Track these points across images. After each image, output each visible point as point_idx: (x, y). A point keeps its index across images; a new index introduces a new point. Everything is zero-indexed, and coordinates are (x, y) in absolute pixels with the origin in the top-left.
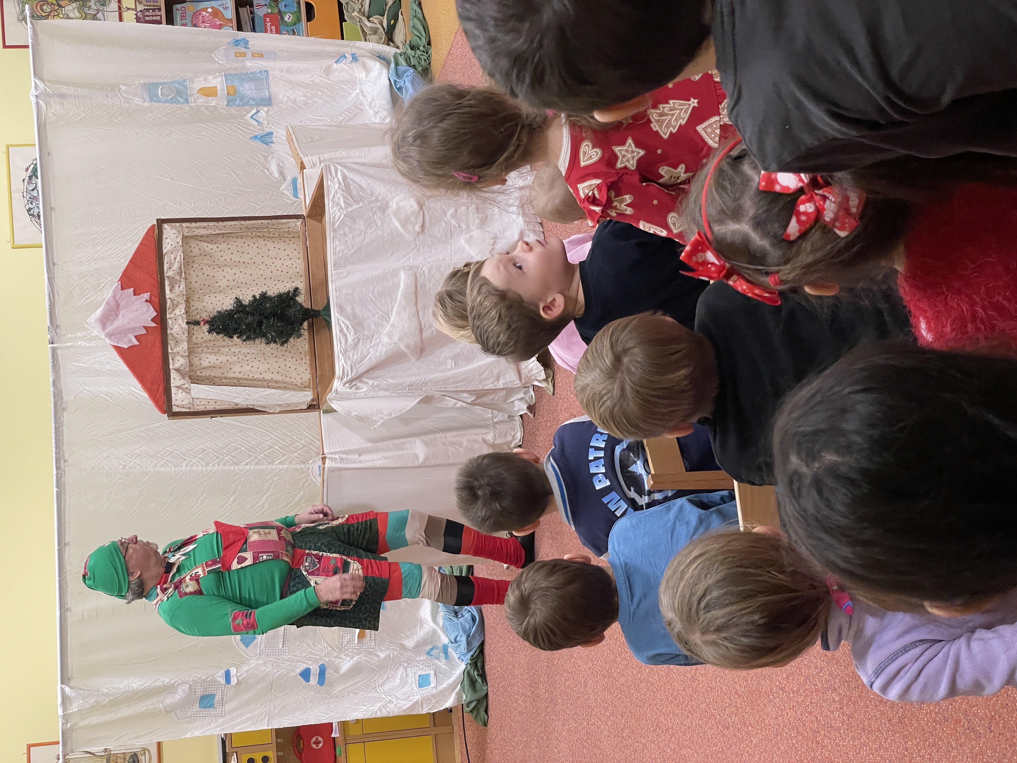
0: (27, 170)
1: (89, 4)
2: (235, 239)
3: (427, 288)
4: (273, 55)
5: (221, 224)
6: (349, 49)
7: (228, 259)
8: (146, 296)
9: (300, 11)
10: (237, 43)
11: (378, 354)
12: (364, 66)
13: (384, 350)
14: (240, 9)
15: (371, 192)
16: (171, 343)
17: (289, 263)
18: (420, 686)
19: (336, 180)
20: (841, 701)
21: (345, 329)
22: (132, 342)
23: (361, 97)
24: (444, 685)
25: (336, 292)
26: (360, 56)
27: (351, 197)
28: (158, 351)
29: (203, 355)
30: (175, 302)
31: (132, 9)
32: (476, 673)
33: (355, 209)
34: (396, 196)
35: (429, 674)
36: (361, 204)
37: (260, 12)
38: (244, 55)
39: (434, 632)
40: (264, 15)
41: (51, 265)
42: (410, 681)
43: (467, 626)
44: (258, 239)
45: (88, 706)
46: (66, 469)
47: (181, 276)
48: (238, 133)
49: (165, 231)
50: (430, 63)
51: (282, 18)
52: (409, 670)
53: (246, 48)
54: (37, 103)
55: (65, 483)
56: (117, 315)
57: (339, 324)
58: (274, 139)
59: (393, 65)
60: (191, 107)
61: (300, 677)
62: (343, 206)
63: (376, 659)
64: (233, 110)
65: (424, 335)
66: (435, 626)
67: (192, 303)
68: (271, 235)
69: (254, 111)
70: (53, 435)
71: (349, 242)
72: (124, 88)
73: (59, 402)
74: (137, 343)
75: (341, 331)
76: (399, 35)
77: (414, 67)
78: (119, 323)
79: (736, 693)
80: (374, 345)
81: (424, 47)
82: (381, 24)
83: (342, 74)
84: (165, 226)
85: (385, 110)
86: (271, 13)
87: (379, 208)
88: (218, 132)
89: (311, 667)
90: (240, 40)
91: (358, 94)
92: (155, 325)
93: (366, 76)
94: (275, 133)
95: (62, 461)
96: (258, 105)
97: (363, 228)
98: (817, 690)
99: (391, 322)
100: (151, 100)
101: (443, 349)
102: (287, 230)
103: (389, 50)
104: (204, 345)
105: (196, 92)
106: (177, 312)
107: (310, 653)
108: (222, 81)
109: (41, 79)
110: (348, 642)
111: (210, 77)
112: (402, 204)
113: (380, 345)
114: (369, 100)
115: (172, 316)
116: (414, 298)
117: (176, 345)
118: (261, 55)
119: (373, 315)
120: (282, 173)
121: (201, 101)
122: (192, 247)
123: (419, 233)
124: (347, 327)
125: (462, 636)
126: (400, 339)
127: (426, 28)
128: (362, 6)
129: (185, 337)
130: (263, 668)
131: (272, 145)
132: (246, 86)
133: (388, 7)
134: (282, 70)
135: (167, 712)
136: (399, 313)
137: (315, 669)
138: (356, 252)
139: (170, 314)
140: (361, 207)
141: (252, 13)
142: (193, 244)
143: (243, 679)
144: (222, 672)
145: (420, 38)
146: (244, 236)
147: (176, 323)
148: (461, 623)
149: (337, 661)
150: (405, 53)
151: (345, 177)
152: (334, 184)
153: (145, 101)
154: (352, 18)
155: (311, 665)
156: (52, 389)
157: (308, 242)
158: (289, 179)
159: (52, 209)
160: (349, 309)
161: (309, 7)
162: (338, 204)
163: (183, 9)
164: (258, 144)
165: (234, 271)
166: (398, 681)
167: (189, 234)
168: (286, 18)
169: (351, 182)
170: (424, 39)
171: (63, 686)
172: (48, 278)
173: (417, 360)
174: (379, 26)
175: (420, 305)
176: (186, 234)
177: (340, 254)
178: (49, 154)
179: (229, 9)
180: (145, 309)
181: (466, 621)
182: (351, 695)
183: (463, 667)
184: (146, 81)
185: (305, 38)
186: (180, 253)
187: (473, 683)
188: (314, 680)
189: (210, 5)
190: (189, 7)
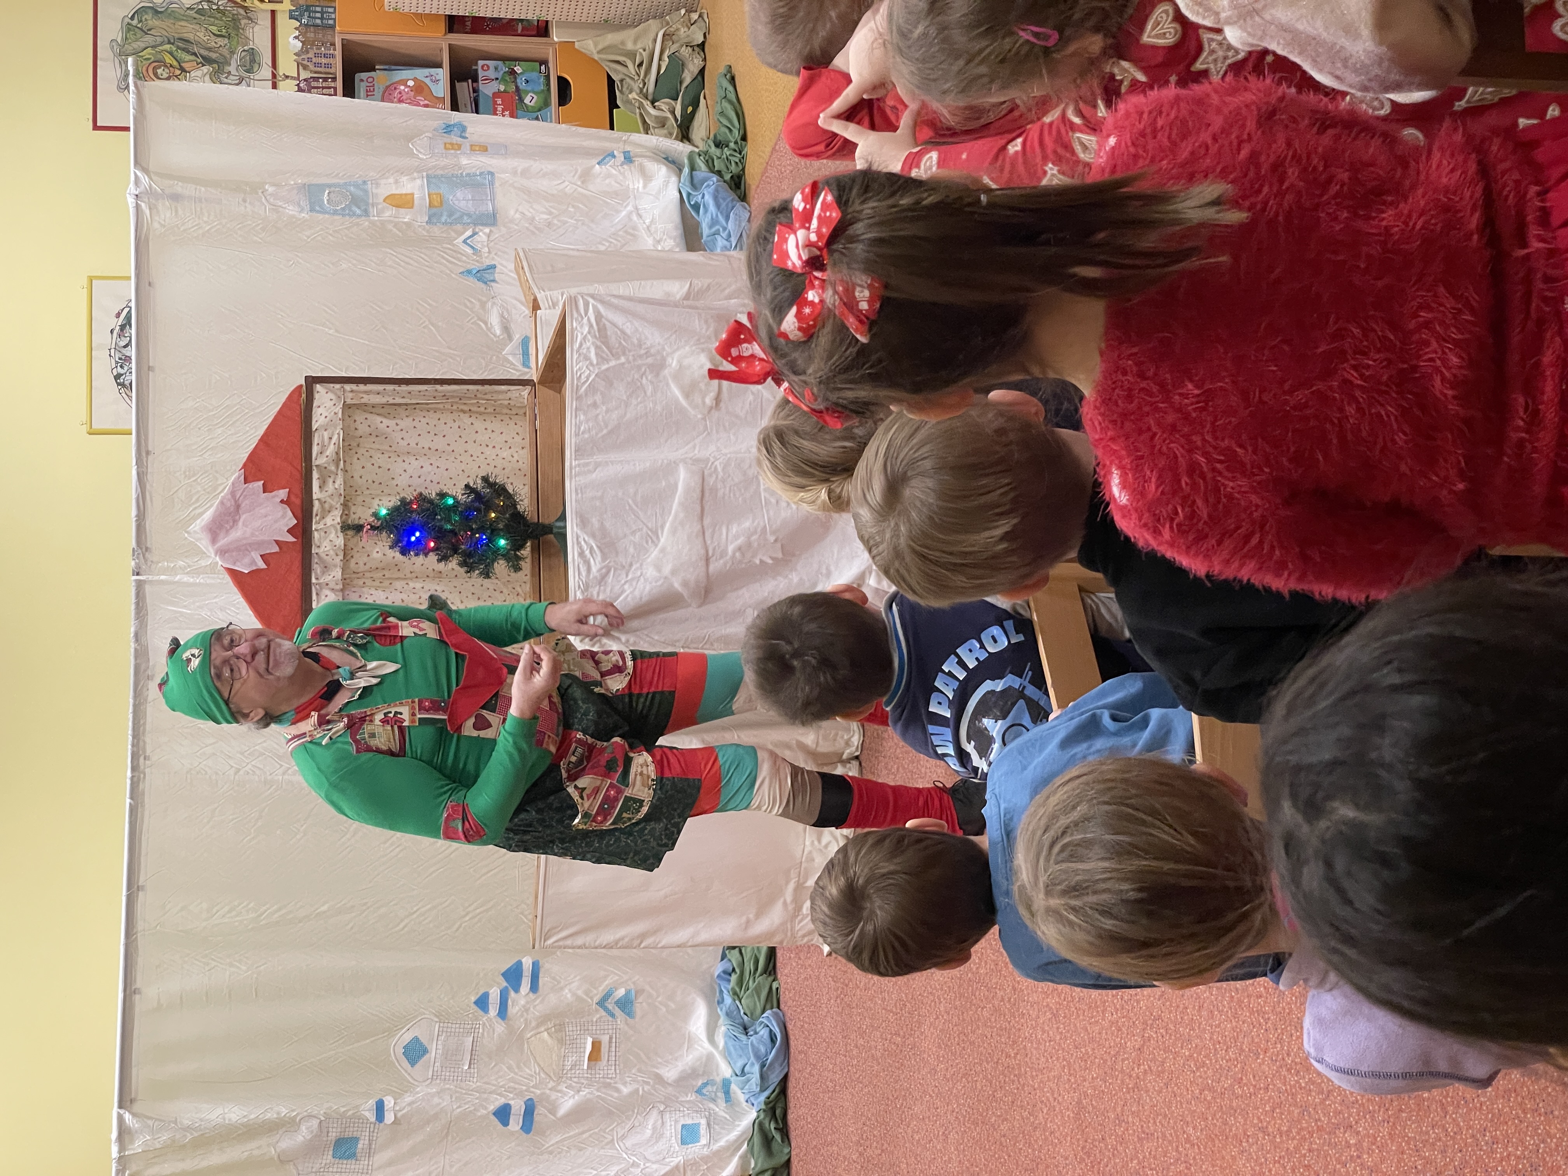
0: (118, 315)
1: (227, 69)
2: (425, 413)
3: (720, 493)
4: (503, 149)
5: (404, 388)
6: (621, 145)
7: (413, 444)
8: (283, 494)
9: (549, 90)
10: (448, 129)
11: (637, 593)
12: (642, 171)
13: (648, 588)
14: (458, 85)
15: (639, 340)
16: (317, 568)
17: (506, 454)
18: (684, 1142)
19: (585, 320)
20: (1359, 1146)
21: (587, 552)
22: (256, 564)
23: (635, 218)
24: (722, 1143)
25: (577, 494)
26: (636, 156)
27: (608, 348)
28: (295, 581)
29: (365, 590)
30: (327, 506)
31: (293, 78)
32: (773, 1126)
33: (614, 367)
34: (678, 349)
35: (699, 1124)
36: (623, 359)
37: (487, 89)
38: (459, 147)
39: (710, 1057)
40: (494, 94)
41: (144, 454)
42: (668, 1134)
43: (763, 1049)
44: (462, 415)
45: (158, 1146)
46: (147, 770)
47: (337, 466)
48: (441, 264)
49: (316, 396)
50: (743, 169)
51: (521, 100)
52: (667, 1116)
53: (461, 137)
54: (137, 207)
55: (143, 794)
56: (235, 522)
57: (578, 543)
58: (497, 277)
59: (686, 170)
60: (373, 223)
61: (493, 1118)
62: (595, 362)
63: (616, 1095)
64: (436, 230)
65: (712, 568)
66: (711, 1049)
67: (353, 509)
68: (482, 409)
69: (469, 233)
70: (131, 716)
71: (600, 417)
72: (270, 189)
73: (143, 667)
74: (264, 566)
75: (582, 554)
76: (700, 128)
77: (719, 173)
78: (237, 534)
79: (1188, 1140)
80: (632, 579)
81: (736, 143)
82: (673, 112)
83: (607, 181)
84: (318, 387)
85: (670, 238)
86: (505, 91)
87: (651, 366)
88: (411, 262)
89: (512, 1102)
90: (454, 125)
91: (631, 212)
92: (293, 539)
93: (645, 187)
94: (499, 266)
95: (142, 759)
96: (475, 225)
97: (625, 398)
98: (1320, 1129)
99: (660, 545)
100: (312, 210)
101: (740, 592)
102: (506, 402)
103: (682, 149)
104: (368, 575)
105: (381, 200)
106: (329, 520)
107: (512, 1080)
108: (422, 186)
109: (145, 170)
110: (573, 1066)
111: (404, 179)
112: (686, 362)
113: (642, 579)
114: (648, 221)
115: (321, 526)
116: (699, 508)
117: (323, 573)
118: (484, 149)
119: (634, 533)
120: (506, 329)
121: (388, 214)
122: (358, 422)
123: (711, 408)
124: (591, 549)
125: (753, 1064)
126: (674, 572)
127: (740, 116)
128: (645, 84)
129: (338, 560)
130: (436, 1100)
131: (493, 284)
132: (459, 194)
133: (684, 85)
134: (515, 173)
135: (281, 1161)
136: (674, 531)
137: (518, 1106)
138: (611, 432)
139: (318, 523)
140: (623, 364)
141: (475, 91)
142: (359, 416)
143: (403, 1116)
144: (372, 1103)
145: (730, 130)
146: (440, 409)
147: (326, 538)
148: (752, 1044)
149: (554, 1096)
150: (706, 153)
151: (599, 316)
152: (582, 326)
153: (302, 211)
154: (628, 102)
155: (513, 1099)
156: (133, 645)
157: (537, 422)
158: (517, 337)
159: (149, 368)
160: (595, 521)
161: (564, 85)
162: (587, 358)
163: (370, 80)
164: (472, 282)
165: (422, 461)
166: (649, 1132)
167: (354, 402)
168: (527, 101)
169: (608, 324)
170: (736, 132)
171: (122, 1111)
172: (138, 474)
173: (700, 606)
174: (669, 115)
175: (707, 521)
176: (349, 401)
177: (586, 436)
178: (150, 284)
179: (441, 83)
180: (280, 514)
181: (760, 1041)
182: (573, 1152)
183: (754, 1115)
184: (305, 181)
185: (553, 125)
186: (339, 430)
187: (767, 1141)
188: (515, 1124)
189: (410, 76)
190: (381, 77)
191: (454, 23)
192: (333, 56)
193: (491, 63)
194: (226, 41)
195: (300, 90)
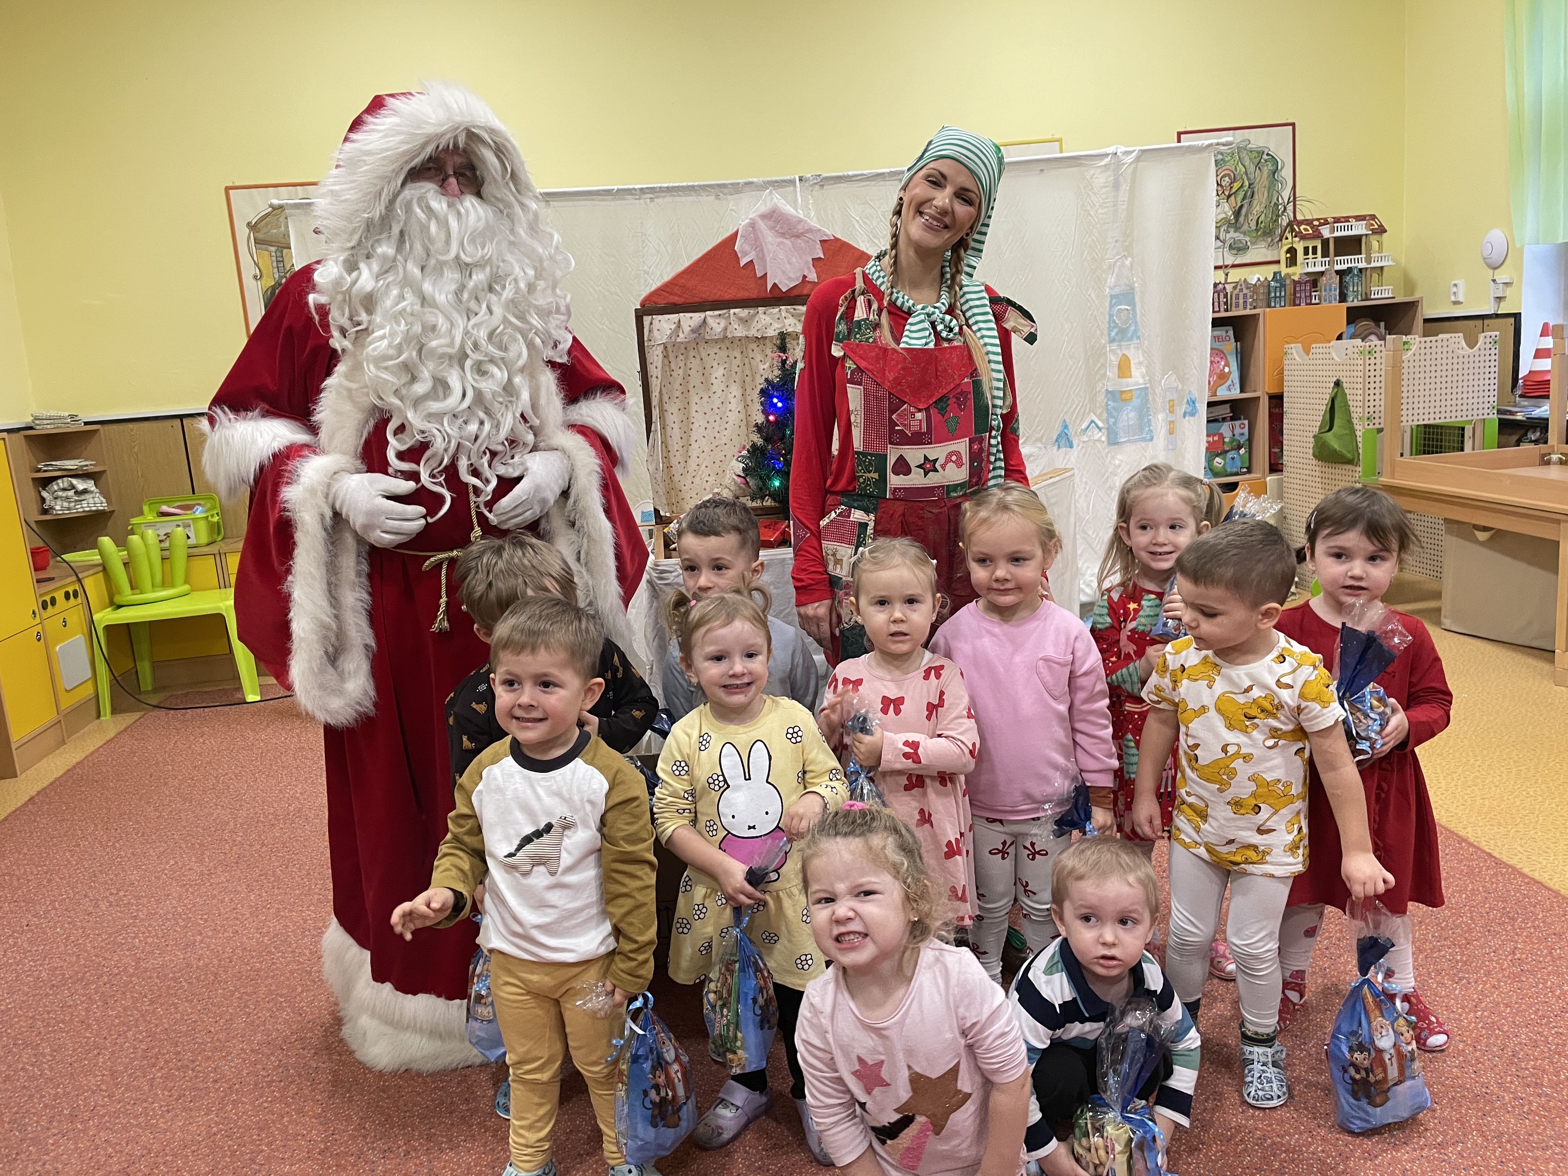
1: (1232, 230)
4: (1172, 446)
8: (813, 276)
9: (1228, 476)
10: (1191, 402)
16: (743, 313)
22: (743, 257)
31: (1226, 279)
37: (1225, 429)
38: (1174, 412)
40: (1223, 434)
46: (642, 201)
48: (1072, 405)
51: (1218, 455)
53: (1184, 413)
54: (1107, 155)
55: (624, 199)
56: (783, 235)
58: (1063, 450)
60: (1104, 347)
64: (1101, 398)
69: (1100, 424)
70: (684, 184)
72: (1128, 262)
73: (726, 191)
74: (742, 264)
78: (770, 237)
86: (1224, 442)
88: (1074, 379)
90: (1194, 406)
92: (769, 289)
94: (1072, 450)
96: (1108, 429)
100: (1112, 297)
104: (744, 361)
105: (1124, 352)
108: (1138, 384)
109: (1138, 159)
111: (1143, 370)
117: (740, 319)
118: (1171, 432)
121: (1113, 358)
129: (753, 332)
131: (1058, 446)
132: (1132, 415)
141: (1224, 419)
153: (1111, 288)
161: (1233, 486)
163: (1228, 339)
164: (1057, 429)
168: (1218, 459)
172: (883, 174)
179: (1228, 393)
184: (1137, 290)
189: (1233, 370)
190: (1230, 346)
191: (1277, 400)
192: (1245, 308)
193: (1246, 430)
194: (1254, 228)
195: (1216, 285)
